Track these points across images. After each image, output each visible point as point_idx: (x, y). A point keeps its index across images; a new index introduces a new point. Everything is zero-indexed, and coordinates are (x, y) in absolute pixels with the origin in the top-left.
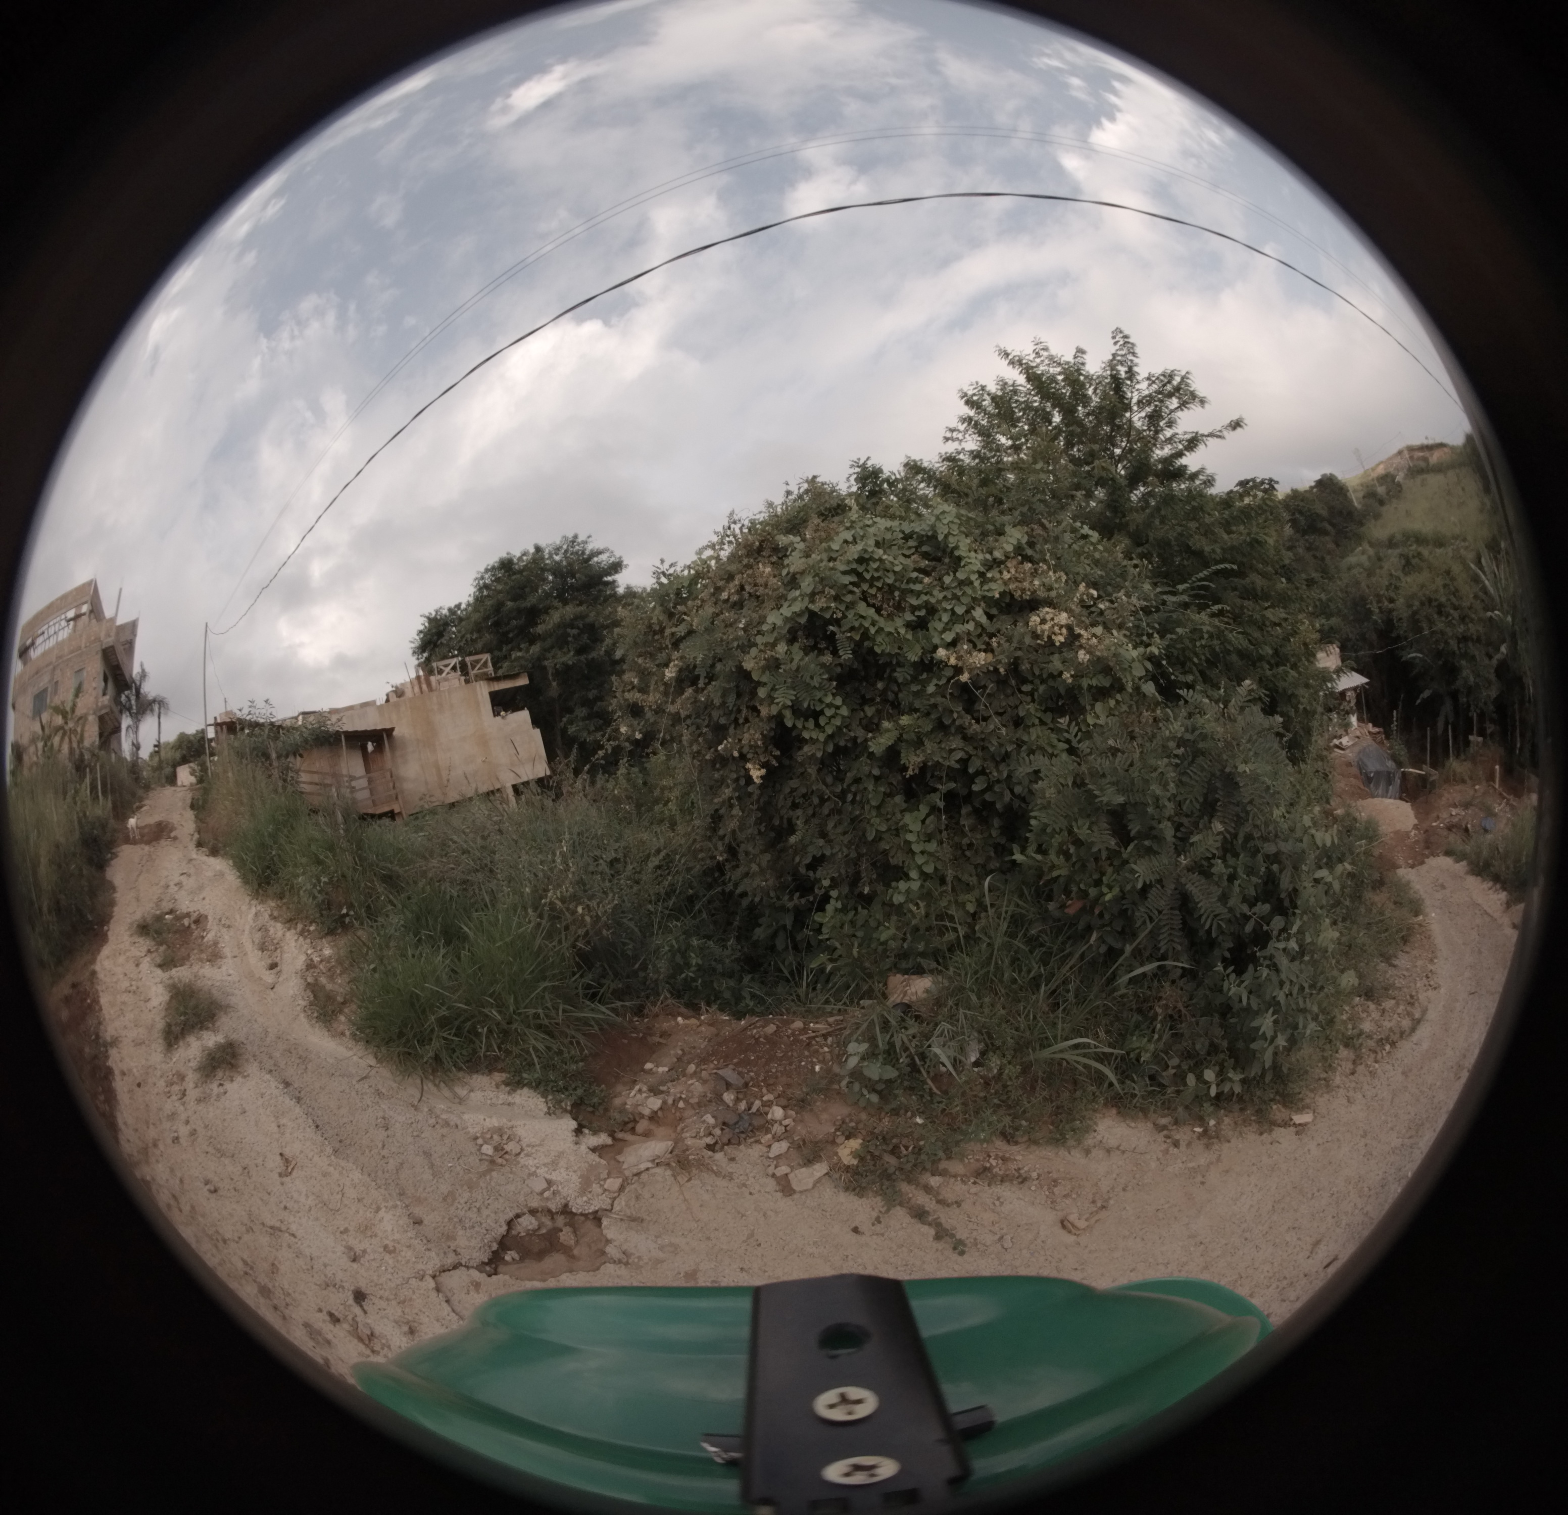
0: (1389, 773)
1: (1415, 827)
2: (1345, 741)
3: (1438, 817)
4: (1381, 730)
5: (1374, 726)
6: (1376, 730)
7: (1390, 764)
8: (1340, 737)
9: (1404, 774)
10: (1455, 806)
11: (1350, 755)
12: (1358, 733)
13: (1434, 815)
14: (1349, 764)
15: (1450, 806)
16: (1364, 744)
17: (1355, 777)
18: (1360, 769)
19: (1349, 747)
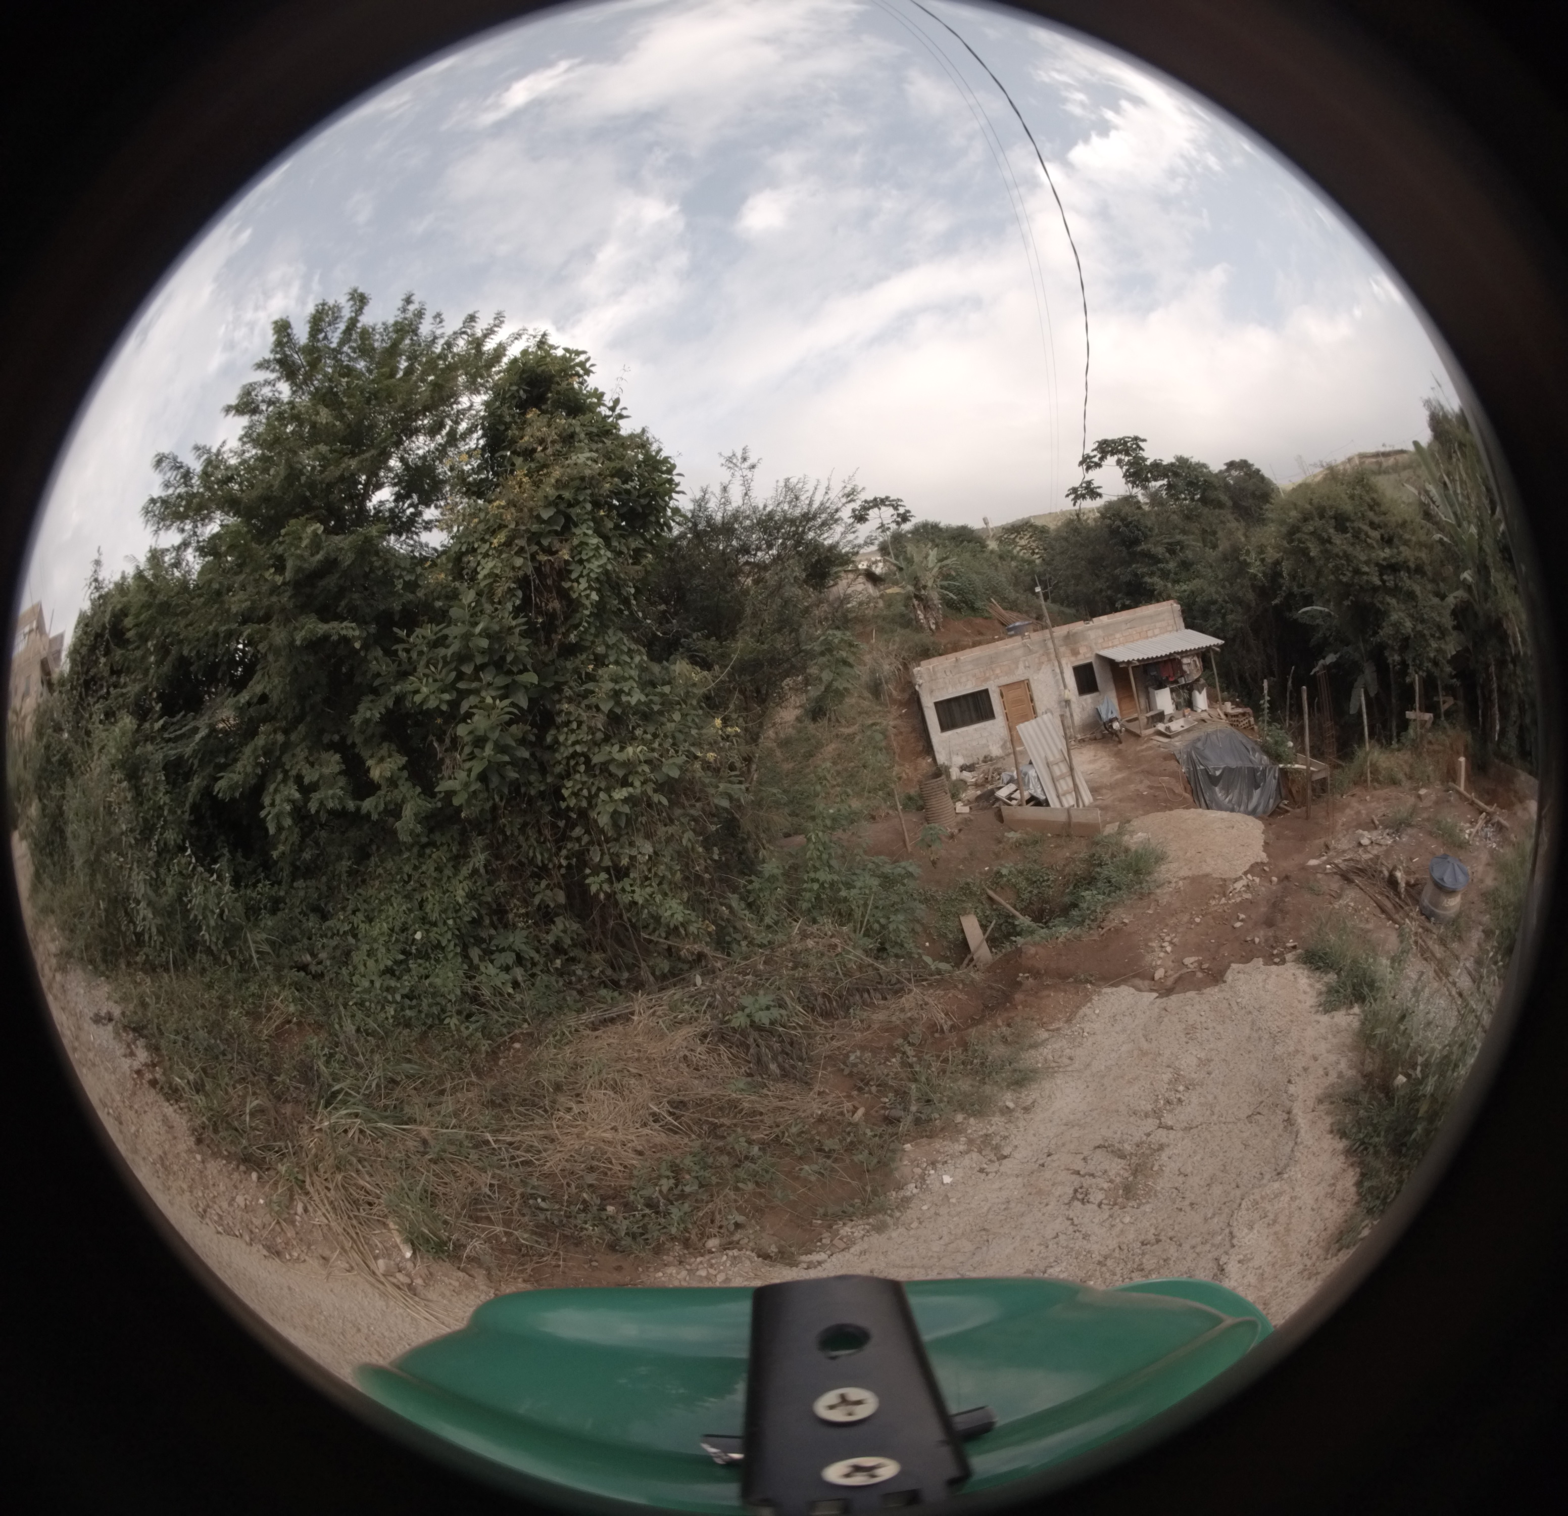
0: (1253, 771)
1: (1255, 869)
2: (1176, 726)
3: (1327, 847)
4: (1248, 710)
5: (1238, 705)
6: (1240, 710)
7: (1260, 760)
8: (1171, 720)
9: (1283, 772)
10: (1371, 826)
11: (1178, 743)
12: (1205, 716)
13: (1320, 842)
14: (1172, 757)
15: (1360, 826)
16: (1210, 728)
17: (1174, 775)
18: (1191, 761)
19: (1178, 734)
